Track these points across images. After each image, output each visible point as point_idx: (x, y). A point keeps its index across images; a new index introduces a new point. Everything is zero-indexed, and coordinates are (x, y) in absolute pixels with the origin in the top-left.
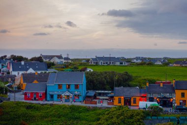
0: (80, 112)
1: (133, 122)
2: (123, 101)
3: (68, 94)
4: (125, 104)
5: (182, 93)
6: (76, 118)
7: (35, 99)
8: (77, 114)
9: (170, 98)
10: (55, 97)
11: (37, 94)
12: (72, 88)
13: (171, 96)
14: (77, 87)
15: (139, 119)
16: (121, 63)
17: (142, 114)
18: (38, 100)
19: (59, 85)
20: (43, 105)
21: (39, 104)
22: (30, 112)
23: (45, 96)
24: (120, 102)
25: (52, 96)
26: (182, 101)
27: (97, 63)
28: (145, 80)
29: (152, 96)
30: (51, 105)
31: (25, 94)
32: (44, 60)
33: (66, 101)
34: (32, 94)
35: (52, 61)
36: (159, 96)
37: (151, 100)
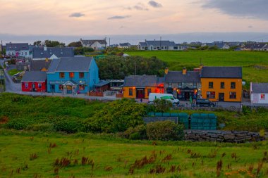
0: (73, 106)
1: (129, 120)
2: (134, 93)
3: (69, 84)
4: (138, 97)
5: (210, 83)
6: (67, 114)
7: (34, 89)
8: (68, 109)
9: (194, 89)
10: (57, 88)
11: (36, 84)
12: (76, 76)
13: (195, 87)
14: (82, 75)
15: (136, 116)
16: (176, 48)
17: (142, 109)
18: (37, 91)
19: (61, 73)
20: (35, 97)
21: (31, 95)
22: (16, 105)
23: (44, 87)
24: (131, 94)
25: (53, 87)
26: (210, 93)
27: (146, 48)
28: (182, 66)
29: (170, 86)
30: (44, 97)
31: (23, 84)
32: (84, 46)
33: (68, 92)
34: (30, 83)
35: (93, 47)
36: (180, 87)
37: (170, 91)
